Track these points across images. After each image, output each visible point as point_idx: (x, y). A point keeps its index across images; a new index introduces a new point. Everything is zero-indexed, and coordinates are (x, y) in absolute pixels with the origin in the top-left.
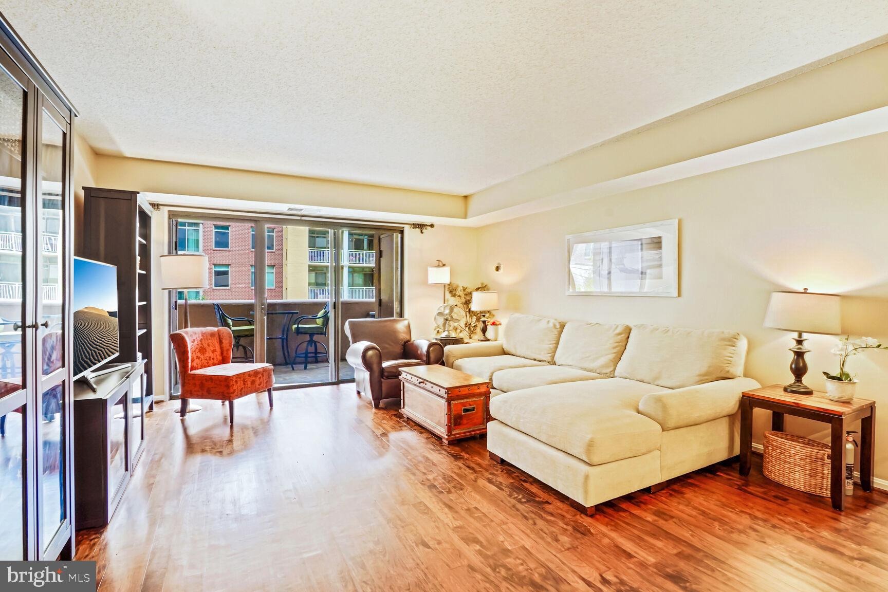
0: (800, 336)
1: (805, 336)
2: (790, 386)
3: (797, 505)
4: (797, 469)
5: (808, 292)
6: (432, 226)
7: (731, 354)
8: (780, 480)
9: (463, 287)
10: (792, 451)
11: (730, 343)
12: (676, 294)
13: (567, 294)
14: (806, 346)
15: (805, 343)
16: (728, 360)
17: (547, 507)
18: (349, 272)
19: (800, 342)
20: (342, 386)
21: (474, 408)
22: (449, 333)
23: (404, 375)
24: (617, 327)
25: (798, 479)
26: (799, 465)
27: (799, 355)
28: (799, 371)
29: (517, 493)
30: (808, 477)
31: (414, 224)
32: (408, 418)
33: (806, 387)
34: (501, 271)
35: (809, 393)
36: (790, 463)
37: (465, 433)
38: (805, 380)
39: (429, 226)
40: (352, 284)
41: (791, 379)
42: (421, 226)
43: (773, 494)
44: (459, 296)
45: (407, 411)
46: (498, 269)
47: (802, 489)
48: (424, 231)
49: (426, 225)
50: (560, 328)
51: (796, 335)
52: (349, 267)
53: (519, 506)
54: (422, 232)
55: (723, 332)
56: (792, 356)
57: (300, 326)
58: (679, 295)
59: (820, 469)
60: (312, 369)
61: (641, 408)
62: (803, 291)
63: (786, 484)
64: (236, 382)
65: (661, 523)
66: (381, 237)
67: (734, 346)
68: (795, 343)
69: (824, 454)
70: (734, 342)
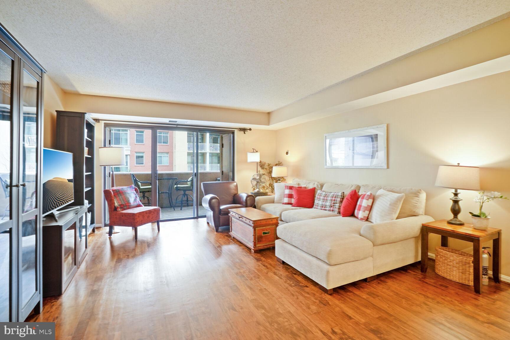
0: (456, 191)
1: (459, 191)
2: (451, 220)
3: (453, 290)
4: (455, 269)
5: (460, 165)
6: (250, 129)
7: (417, 201)
8: (445, 275)
9: (268, 163)
10: (452, 258)
11: (416, 195)
12: (386, 167)
13: (325, 167)
14: (460, 197)
15: (459, 195)
16: (414, 205)
17: (306, 289)
18: (210, 156)
19: (456, 195)
20: (199, 219)
21: (269, 232)
22: (259, 190)
23: (231, 213)
24: (352, 186)
25: (455, 275)
26: (456, 267)
27: (456, 202)
28: (456, 211)
29: (290, 281)
30: (461, 274)
31: (240, 129)
32: (233, 237)
33: (460, 221)
34: (289, 154)
35: (462, 224)
36: (450, 265)
37: (263, 246)
38: (460, 216)
39: (249, 129)
40: (211, 163)
41: (452, 216)
42: (244, 130)
43: (440, 284)
44: (266, 169)
45: (233, 233)
46: (287, 153)
47: (458, 281)
48: (246, 132)
49: (247, 129)
50: (321, 187)
51: (453, 191)
52: (210, 153)
53: (290, 288)
54: (245, 133)
55: (412, 189)
56: (451, 203)
57: (178, 186)
58: (388, 167)
59: (468, 269)
60: (185, 210)
61: (362, 232)
62: (457, 165)
63: (448, 278)
64: (139, 217)
65: (371, 299)
66: (223, 136)
67: (418, 197)
68: (453, 195)
69: (470, 260)
70: (418, 195)
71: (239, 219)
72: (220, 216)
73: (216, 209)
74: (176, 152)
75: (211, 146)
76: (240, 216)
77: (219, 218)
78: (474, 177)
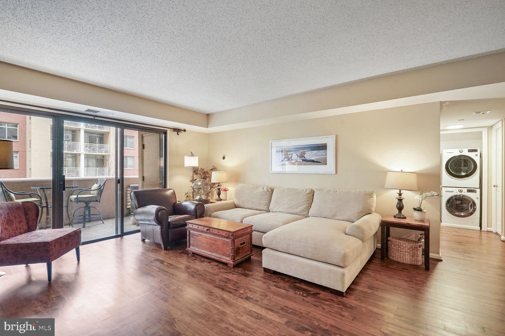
0: (400, 191)
1: (402, 191)
2: (397, 215)
4: (407, 254)
5: (403, 171)
6: (185, 131)
7: (372, 201)
8: (399, 260)
9: (201, 168)
10: (404, 246)
11: (371, 196)
12: (334, 172)
13: (273, 173)
14: (403, 196)
15: (402, 195)
16: (371, 205)
17: (318, 296)
18: (85, 158)
19: (400, 195)
20: (125, 237)
21: (245, 242)
22: (201, 197)
23: (190, 226)
24: (307, 190)
25: (407, 259)
26: (407, 252)
27: (400, 200)
28: (400, 208)
29: (298, 291)
30: (411, 257)
31: (174, 129)
32: (193, 253)
33: (403, 215)
34: (226, 159)
35: (405, 218)
36: (403, 251)
37: (241, 258)
38: (403, 212)
39: (183, 130)
40: (87, 166)
41: (397, 212)
42: (177, 130)
44: (200, 174)
45: (192, 249)
46: (224, 158)
47: (409, 263)
48: (179, 133)
49: (182, 130)
50: (271, 191)
51: (398, 191)
52: (85, 154)
53: (305, 299)
54: (178, 134)
55: (366, 191)
56: (397, 201)
57: (79, 196)
58: (336, 173)
59: (416, 253)
60: (89, 227)
61: (347, 232)
62: (401, 171)
63: (402, 261)
64: (55, 246)
66: (144, 135)
67: (372, 198)
68: (398, 195)
69: (418, 245)
70: (372, 196)
71: (207, 231)
72: (169, 230)
73: (164, 222)
74: (32, 152)
75: (86, 146)
76: (208, 228)
77: (168, 232)
78: (413, 180)
